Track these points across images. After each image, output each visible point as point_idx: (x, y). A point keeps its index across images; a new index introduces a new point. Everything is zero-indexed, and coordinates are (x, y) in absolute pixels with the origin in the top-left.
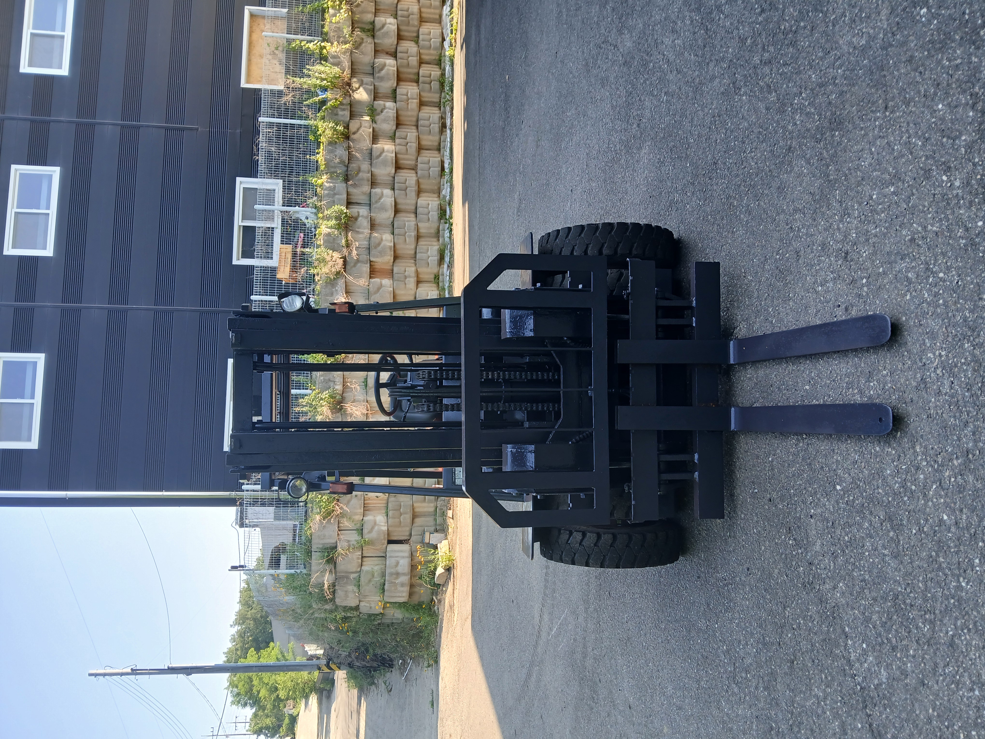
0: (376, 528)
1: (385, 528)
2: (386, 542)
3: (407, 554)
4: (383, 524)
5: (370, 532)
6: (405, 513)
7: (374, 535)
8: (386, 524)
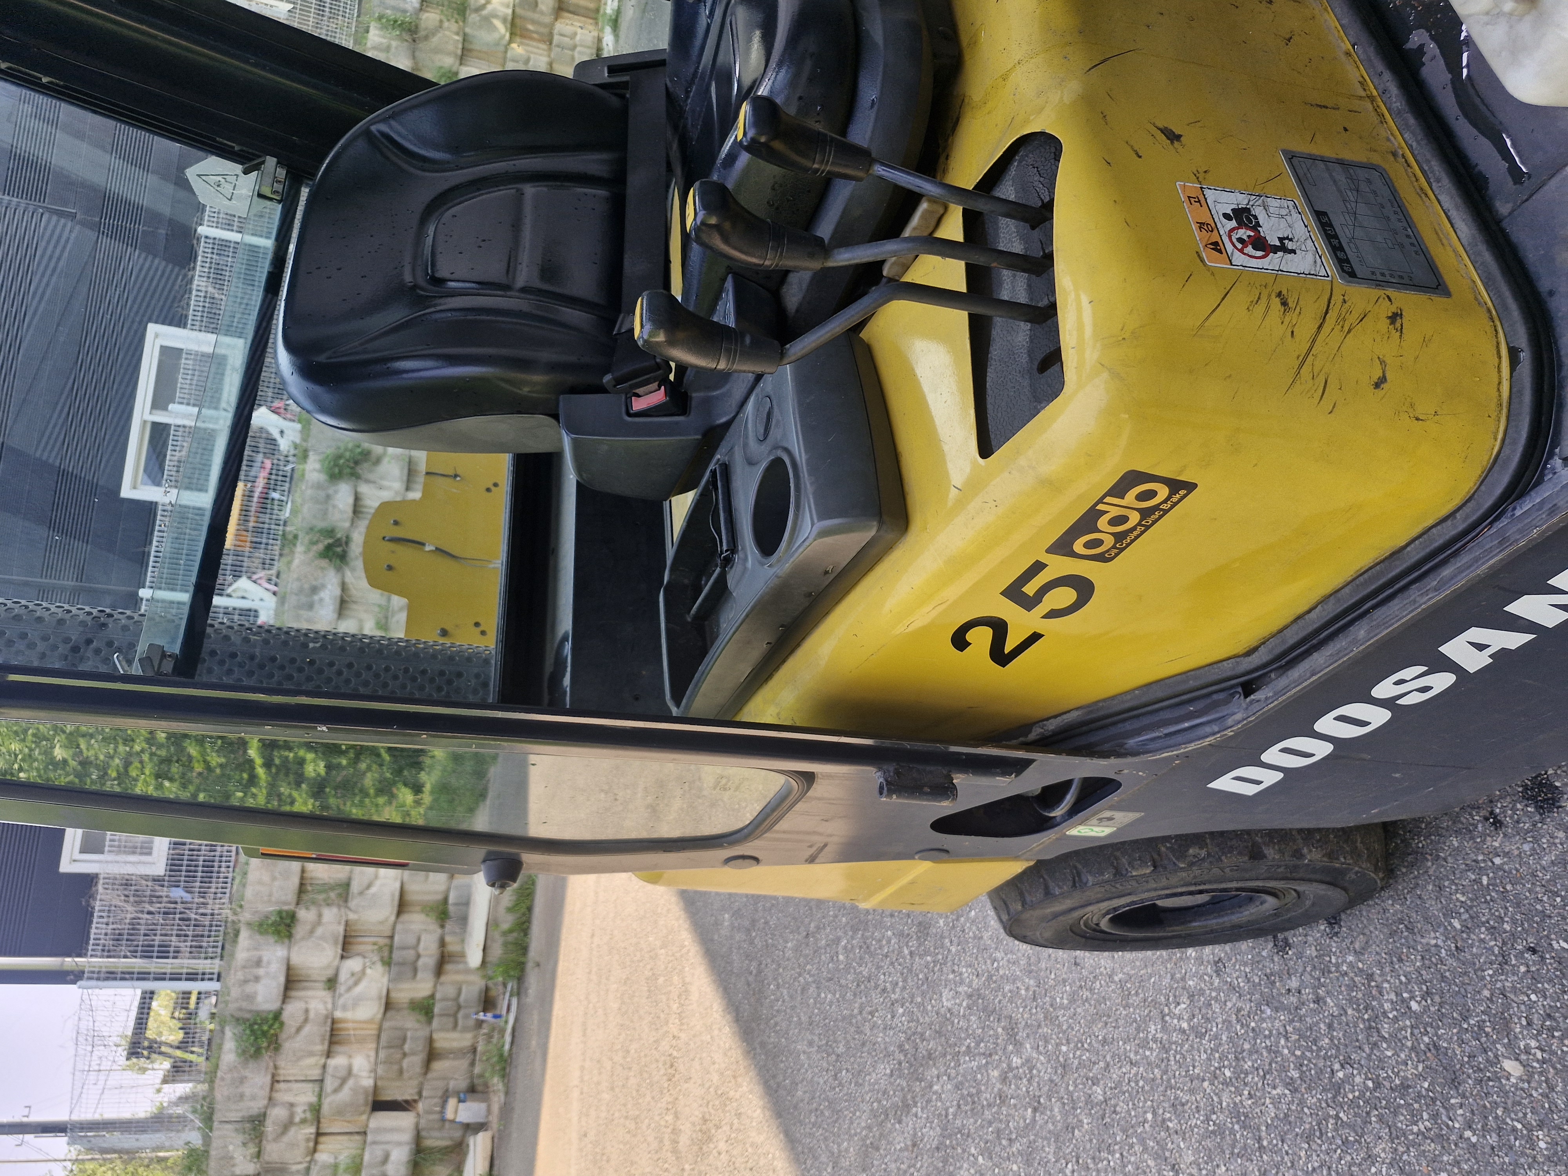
0: (350, 1083)
1: (368, 1083)
2: (369, 1109)
3: (407, 1137)
4: (365, 1074)
5: (336, 1091)
6: (413, 1053)
7: (342, 1097)
8: (372, 1075)
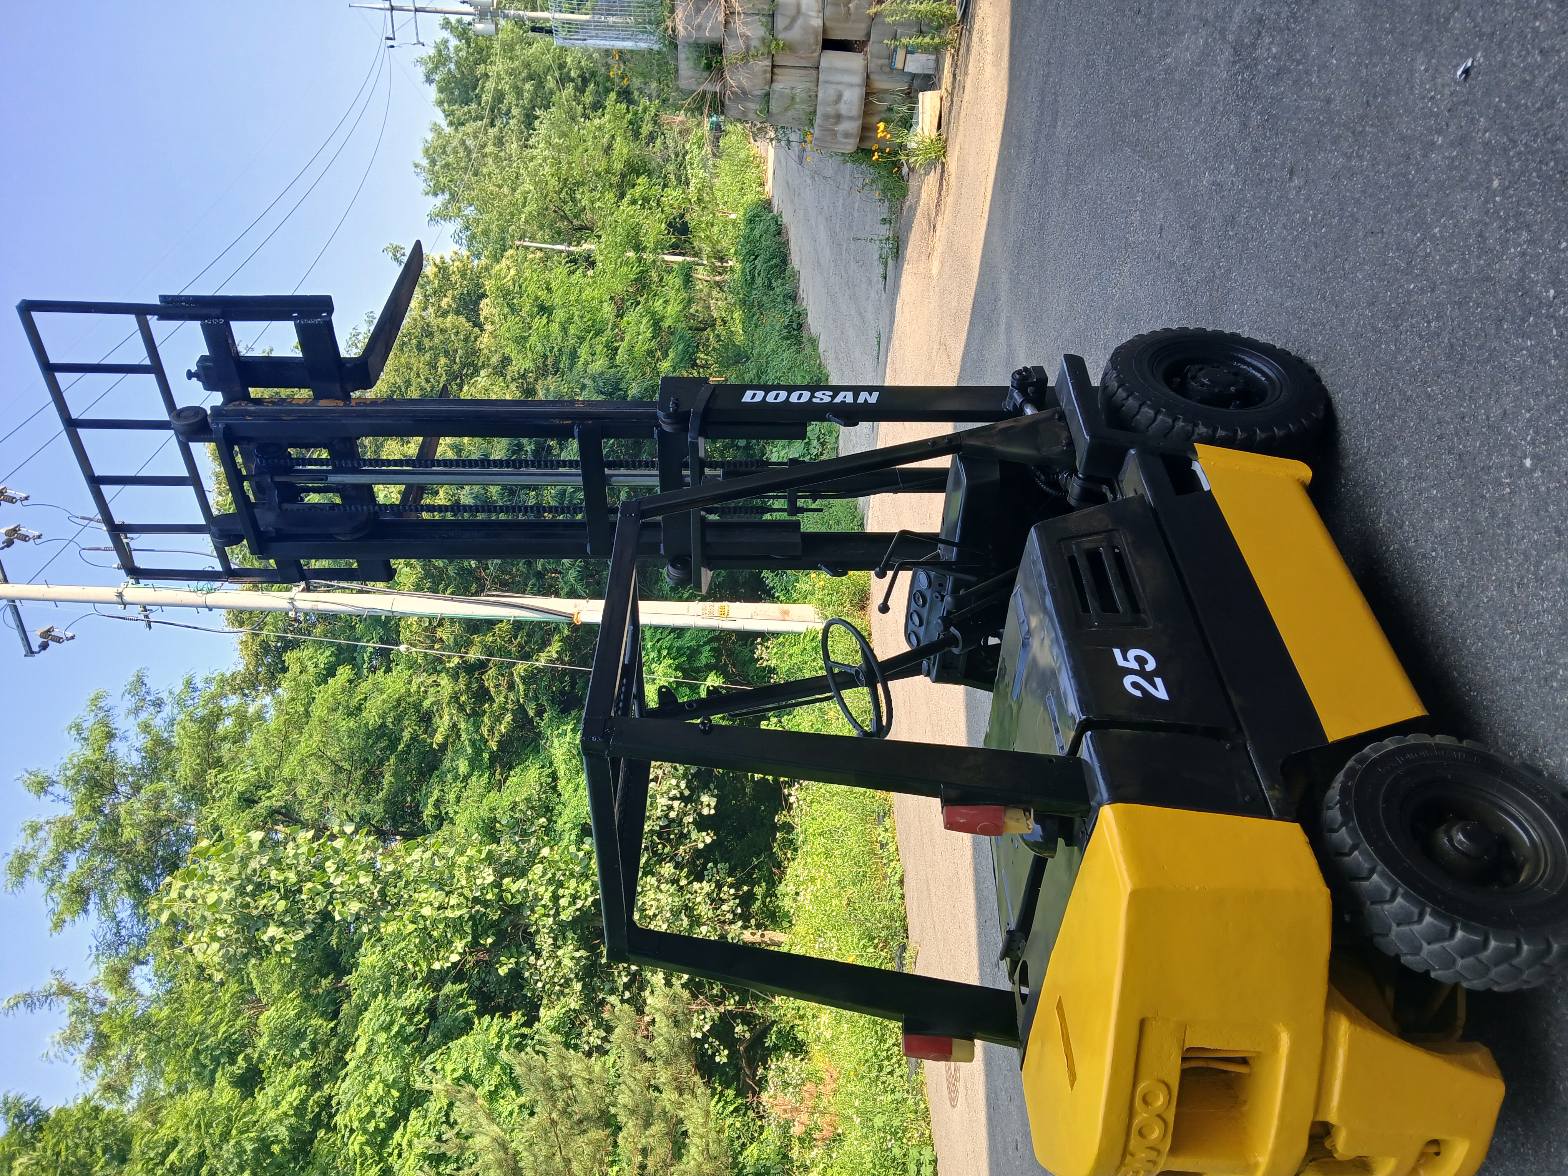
0: (800, 22)
1: (817, 23)
2: (820, 47)
3: (858, 79)
4: (813, 14)
5: (787, 28)
7: (795, 34)
8: (821, 15)
